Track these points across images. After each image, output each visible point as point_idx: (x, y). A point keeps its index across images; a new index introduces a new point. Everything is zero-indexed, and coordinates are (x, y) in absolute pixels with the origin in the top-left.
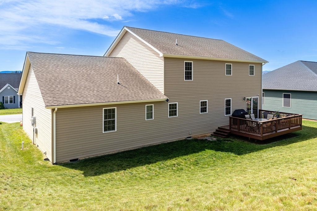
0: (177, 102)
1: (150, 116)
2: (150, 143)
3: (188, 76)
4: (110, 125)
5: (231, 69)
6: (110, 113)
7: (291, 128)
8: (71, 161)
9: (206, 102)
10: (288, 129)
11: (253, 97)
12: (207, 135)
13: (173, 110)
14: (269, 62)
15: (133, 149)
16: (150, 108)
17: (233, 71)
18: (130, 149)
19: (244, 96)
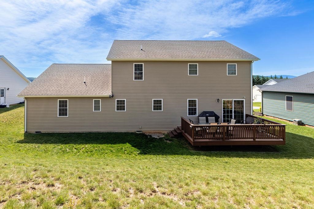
0: (125, 99)
1: (97, 108)
2: (97, 130)
3: (139, 76)
4: (63, 112)
5: (197, 69)
6: (63, 104)
7: (257, 140)
8: (36, 132)
9: (161, 101)
10: (252, 140)
11: (234, 100)
12: (162, 132)
13: (121, 106)
14: (260, 59)
15: (82, 132)
16: (97, 103)
17: (200, 71)
18: (79, 132)
19: (218, 98)
